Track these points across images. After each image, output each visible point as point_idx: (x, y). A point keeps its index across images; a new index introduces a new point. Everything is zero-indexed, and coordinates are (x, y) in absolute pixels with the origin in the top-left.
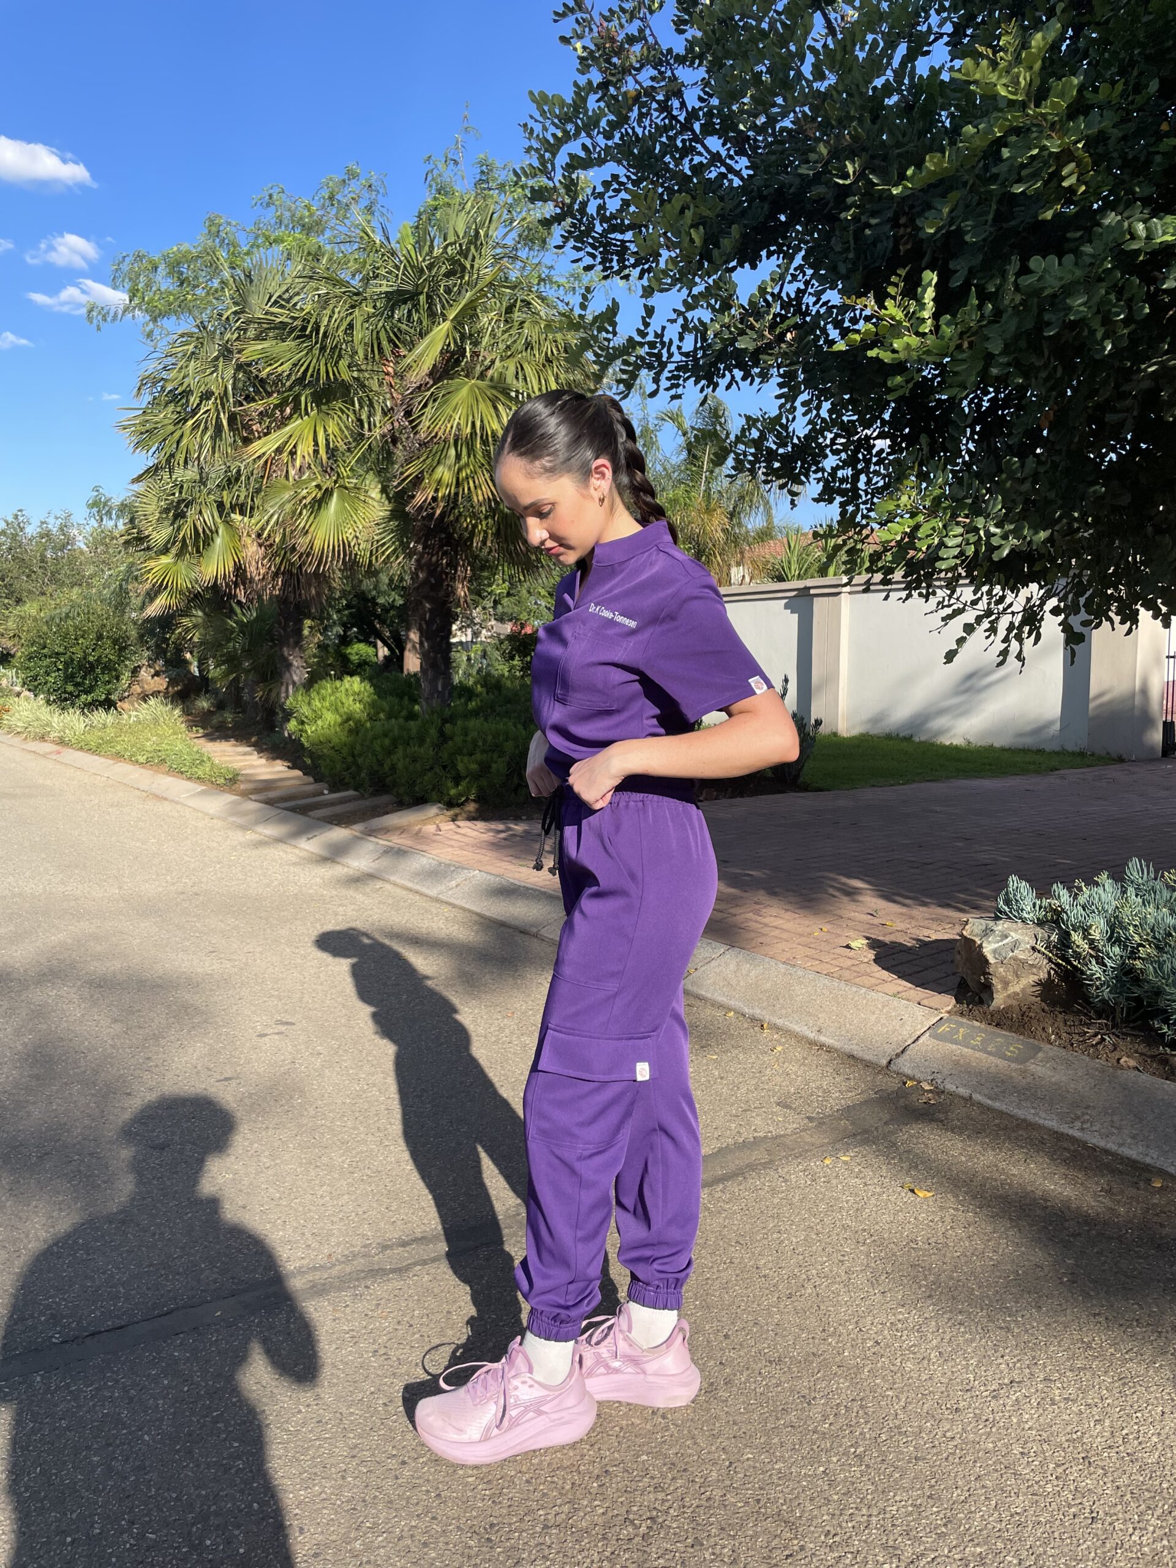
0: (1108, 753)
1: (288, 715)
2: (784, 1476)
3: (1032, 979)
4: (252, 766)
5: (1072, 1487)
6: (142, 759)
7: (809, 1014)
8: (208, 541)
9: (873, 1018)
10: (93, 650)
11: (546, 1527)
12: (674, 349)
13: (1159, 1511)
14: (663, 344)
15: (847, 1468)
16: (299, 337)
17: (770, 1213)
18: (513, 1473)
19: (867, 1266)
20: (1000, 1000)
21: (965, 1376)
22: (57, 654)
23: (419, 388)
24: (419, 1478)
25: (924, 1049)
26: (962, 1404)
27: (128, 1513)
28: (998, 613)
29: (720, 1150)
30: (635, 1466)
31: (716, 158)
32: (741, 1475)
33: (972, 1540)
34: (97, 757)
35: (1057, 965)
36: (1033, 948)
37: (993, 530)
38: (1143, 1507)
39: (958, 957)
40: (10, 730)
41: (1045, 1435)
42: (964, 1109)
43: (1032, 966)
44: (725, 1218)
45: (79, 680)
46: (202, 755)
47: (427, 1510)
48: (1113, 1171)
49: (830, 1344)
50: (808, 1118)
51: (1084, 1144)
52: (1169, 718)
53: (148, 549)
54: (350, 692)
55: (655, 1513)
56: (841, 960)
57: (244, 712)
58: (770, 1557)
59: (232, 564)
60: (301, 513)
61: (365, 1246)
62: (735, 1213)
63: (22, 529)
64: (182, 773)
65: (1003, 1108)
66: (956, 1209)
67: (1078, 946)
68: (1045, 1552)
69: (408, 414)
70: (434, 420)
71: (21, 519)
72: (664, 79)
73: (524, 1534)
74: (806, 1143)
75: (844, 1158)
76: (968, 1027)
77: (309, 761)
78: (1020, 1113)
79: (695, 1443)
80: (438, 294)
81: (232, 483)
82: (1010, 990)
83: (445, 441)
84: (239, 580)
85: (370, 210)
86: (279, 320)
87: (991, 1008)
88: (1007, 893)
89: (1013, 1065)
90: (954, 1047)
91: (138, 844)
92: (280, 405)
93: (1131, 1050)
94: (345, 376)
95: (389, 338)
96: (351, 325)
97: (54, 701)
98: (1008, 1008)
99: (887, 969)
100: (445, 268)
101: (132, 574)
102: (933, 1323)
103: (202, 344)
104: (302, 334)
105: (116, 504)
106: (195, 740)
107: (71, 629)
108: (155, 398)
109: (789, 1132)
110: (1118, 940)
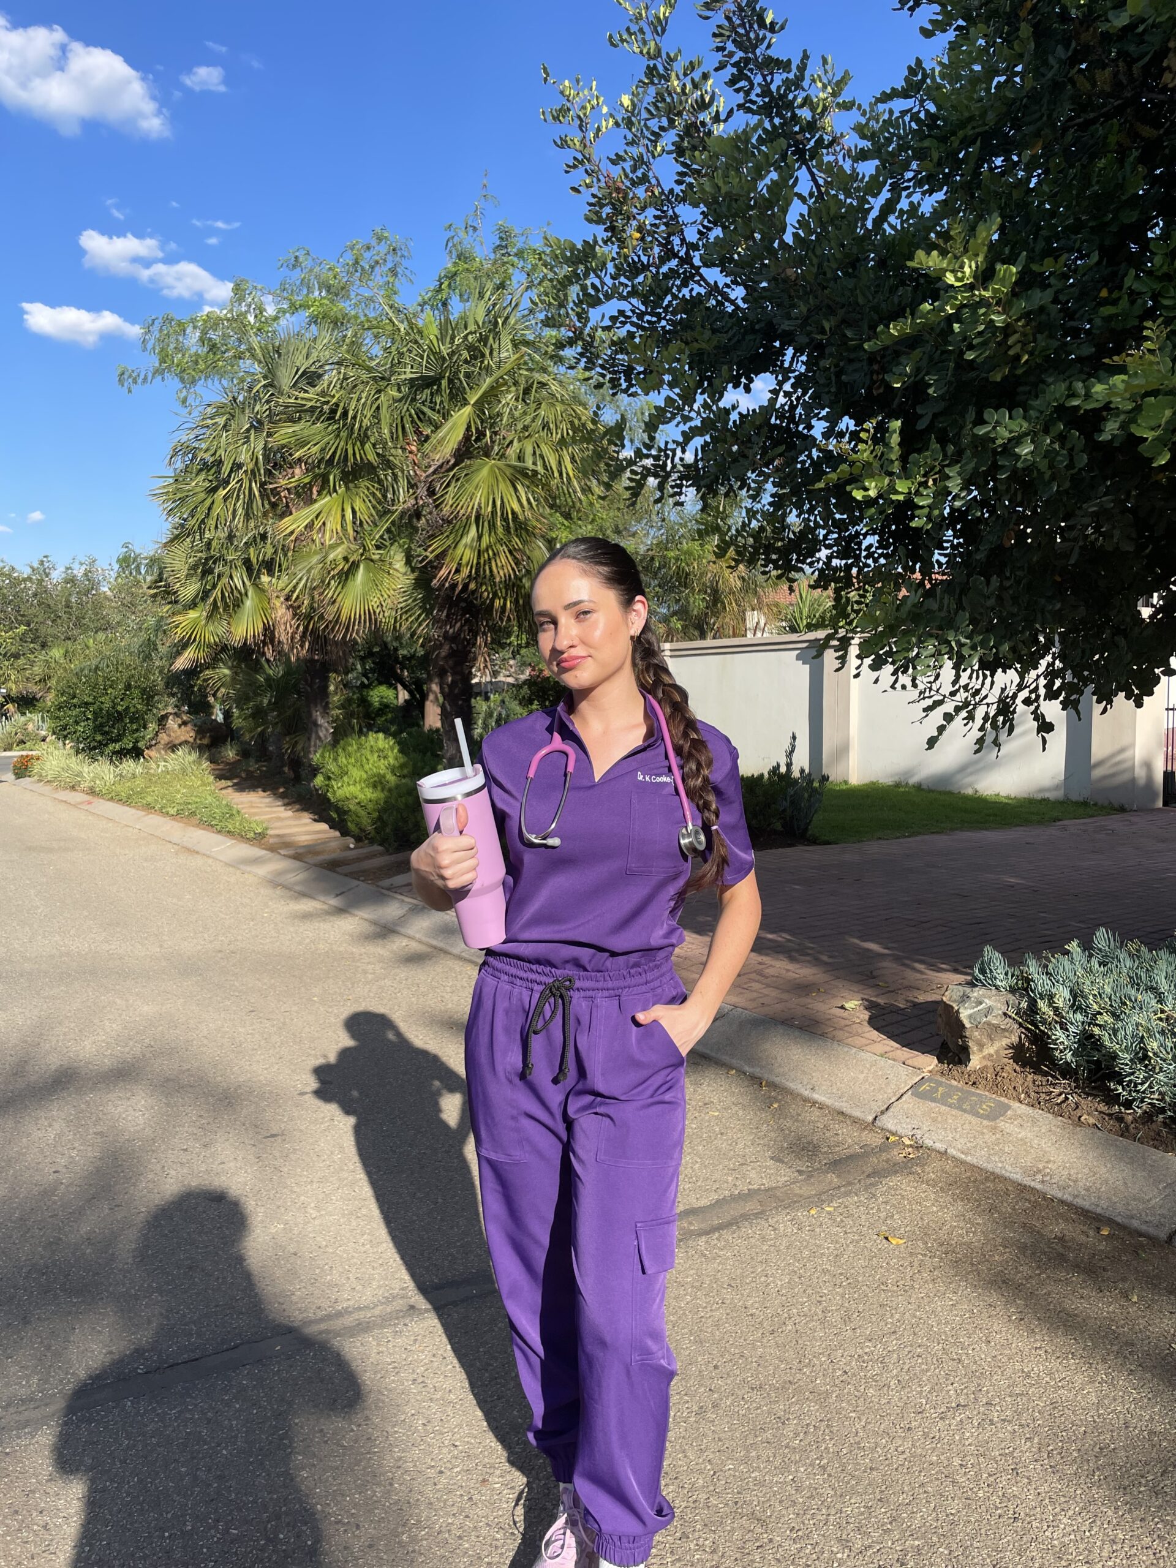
0: (1110, 803)
1: (315, 771)
2: (760, 1484)
3: (1005, 1042)
4: (279, 819)
5: (1000, 1493)
6: (172, 811)
7: (805, 1073)
8: (238, 604)
9: (862, 1077)
10: (122, 700)
12: (677, 460)
13: (1071, 1513)
15: (812, 1476)
16: (328, 419)
17: (760, 1259)
19: (842, 1306)
20: (976, 1062)
21: (919, 1400)
22: (87, 704)
23: (441, 466)
25: (906, 1106)
26: (914, 1424)
27: (214, 1513)
28: (976, 704)
29: (718, 1201)
31: (714, 289)
32: (723, 1482)
33: (912, 1535)
34: (127, 808)
35: (1027, 1029)
36: (1005, 1014)
37: (963, 640)
38: (1058, 1510)
39: (940, 1020)
40: (41, 779)
41: (982, 1450)
42: (940, 1163)
43: (1004, 1030)
44: (719, 1264)
45: (107, 729)
46: (230, 808)
47: (461, 1510)
48: (1067, 1220)
49: (805, 1373)
50: (798, 1171)
52: (1169, 768)
53: (176, 602)
54: (375, 749)
56: (834, 1020)
57: (269, 760)
58: (744, 1548)
59: (261, 625)
60: (329, 583)
61: (403, 1289)
62: (728, 1259)
63: (47, 575)
64: (212, 826)
65: (974, 1161)
66: (924, 1255)
67: (1044, 1013)
68: (972, 1545)
69: (431, 492)
70: (457, 497)
71: (47, 565)
72: (666, 217)
74: (796, 1195)
75: (828, 1209)
76: (947, 1085)
77: (335, 815)
78: (990, 1167)
80: (459, 379)
81: (258, 540)
82: (986, 1052)
83: (467, 519)
84: (268, 640)
85: (394, 272)
86: (310, 404)
87: (968, 1068)
88: (982, 963)
89: (985, 1122)
90: (933, 1104)
91: (175, 901)
92: (310, 483)
93: (1091, 1109)
94: (371, 457)
95: (413, 421)
96: (378, 408)
97: (83, 749)
98: (984, 1069)
99: (877, 1029)
100: (465, 354)
101: (160, 628)
102: (895, 1355)
103: (233, 416)
104: (334, 415)
105: (146, 558)
106: (224, 792)
107: (100, 679)
108: (187, 466)
109: (780, 1184)
110: (1080, 1008)
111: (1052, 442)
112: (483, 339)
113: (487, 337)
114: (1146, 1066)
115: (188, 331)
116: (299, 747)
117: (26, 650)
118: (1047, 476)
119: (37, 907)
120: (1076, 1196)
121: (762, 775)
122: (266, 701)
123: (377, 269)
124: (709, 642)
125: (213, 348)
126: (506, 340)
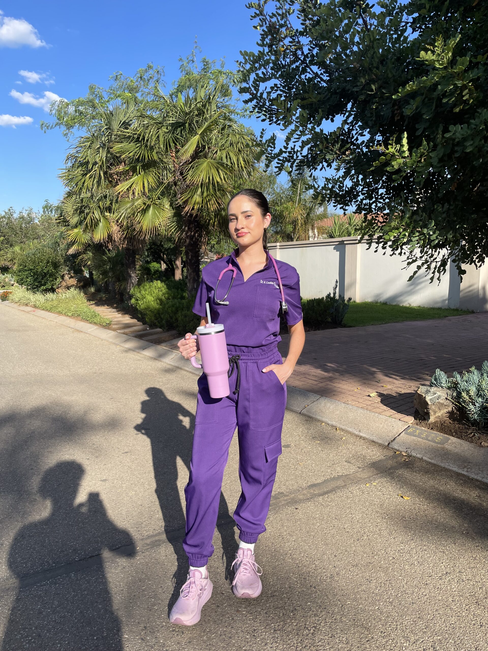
1: (131, 297)
2: (363, 610)
3: (446, 410)
4: (116, 317)
5: (472, 614)
6: (70, 314)
7: (356, 424)
8: (97, 224)
9: (381, 426)
10: (46, 268)
11: (275, 630)
14: (294, 152)
15: (387, 607)
16: (136, 141)
17: (347, 506)
18: (260, 610)
19: (387, 527)
20: (432, 419)
21: (429, 571)
22: (31, 269)
23: (186, 162)
24: (225, 612)
25: (402, 439)
26: (428, 582)
27: (116, 627)
28: (431, 262)
29: (325, 481)
30: (306, 607)
31: (316, 75)
32: (347, 610)
33: (436, 634)
34: (50, 313)
35: (456, 405)
36: (446, 398)
37: (431, 233)
40: (13, 301)
41: (461, 593)
42: (420, 463)
43: (446, 405)
44: (330, 509)
45: (40, 280)
46: (95, 313)
48: (480, 488)
49: (375, 559)
50: (358, 467)
51: (468, 478)
53: (68, 225)
54: (157, 287)
55: (315, 625)
56: (367, 401)
57: (109, 293)
58: (361, 641)
59: (106, 234)
60: (137, 215)
62: (333, 506)
63: (12, 215)
64: (87, 320)
65: (435, 462)
66: (420, 504)
67: (464, 398)
68: (464, 638)
69: (181, 174)
70: (192, 176)
71: (11, 211)
72: (295, 42)
73: (267, 633)
74: (358, 478)
75: (374, 484)
76: (420, 429)
77: (140, 316)
78: (442, 465)
79: (328, 598)
80: (193, 123)
81: (103, 198)
82: (437, 415)
83: (197, 185)
84: (109, 241)
86: (128, 135)
87: (429, 422)
88: (435, 376)
89: (439, 445)
90: (415, 438)
91: (74, 352)
92: (128, 170)
93: (485, 439)
94: (156, 158)
95: (174, 142)
96: (158, 137)
97: (30, 289)
98: (436, 422)
99: (385, 405)
100: (196, 112)
101: (62, 236)
102: (415, 550)
103: (93, 142)
104: (138, 140)
105: (55, 207)
106: (91, 306)
107: (36, 259)
108: (73, 164)
109: (351, 473)
110: (481, 395)
111: (481, 140)
112: (204, 106)
113: (206, 104)
116: (122, 287)
117: (4, 247)
119: (15, 355)
121: (323, 298)
122: (108, 267)
124: (295, 242)
125: (81, 114)
126: (214, 107)
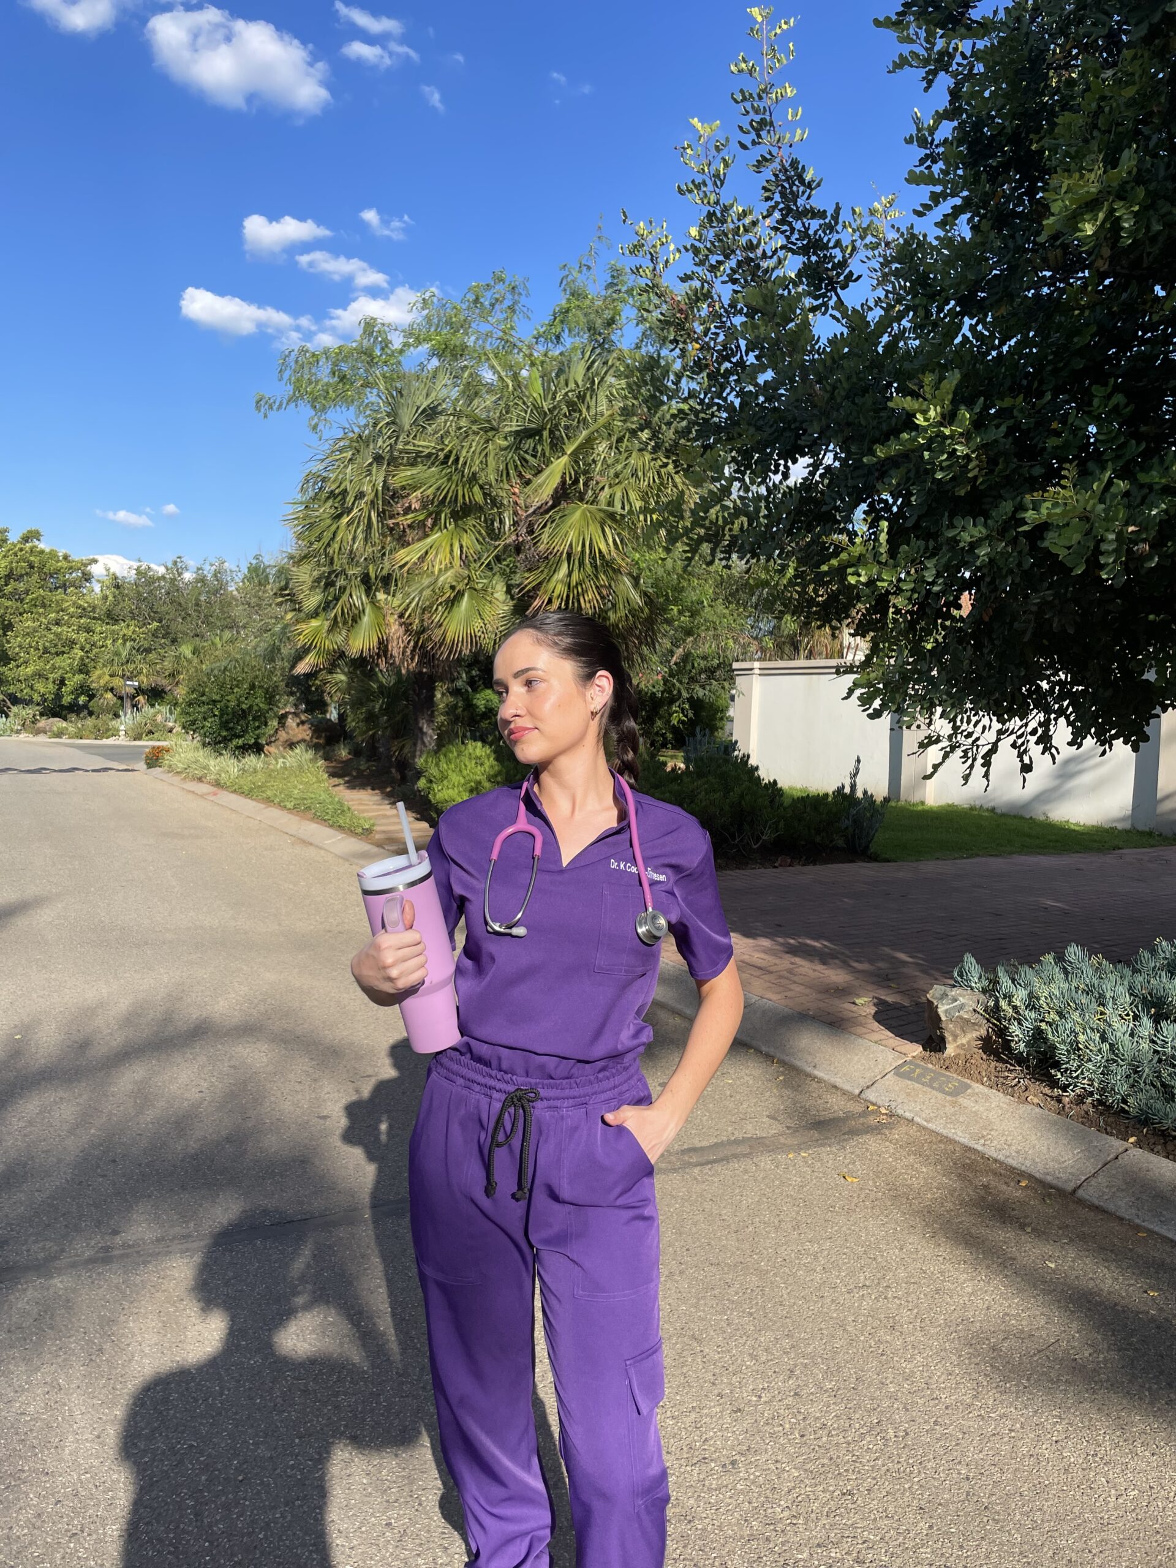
1: (419, 774)
3: (975, 1034)
6: (290, 805)
7: (813, 1053)
8: (356, 619)
9: (858, 1058)
10: (246, 699)
16: (443, 463)
17: (739, 1184)
20: (951, 1050)
22: (214, 702)
23: (540, 508)
25: (888, 1083)
34: (249, 801)
35: (994, 1024)
36: (975, 1010)
40: (171, 769)
42: (907, 1128)
43: (974, 1024)
44: (707, 1185)
45: (231, 725)
46: (342, 805)
49: (754, 1258)
50: (787, 1127)
53: (300, 611)
54: (473, 756)
56: (847, 1013)
57: (377, 761)
59: (376, 640)
60: (437, 608)
62: (714, 1183)
63: (180, 575)
64: (325, 820)
65: (934, 1127)
67: (1006, 1010)
69: (531, 532)
70: (552, 537)
71: (179, 565)
74: (779, 1143)
75: (804, 1154)
76: (923, 1067)
77: (432, 814)
78: (945, 1132)
80: (559, 431)
82: (959, 1042)
83: (560, 556)
84: (381, 653)
85: (512, 309)
86: (427, 451)
87: (944, 1055)
88: (961, 967)
89: (948, 1098)
90: (909, 1082)
91: (291, 886)
92: (424, 520)
93: (1037, 1091)
94: (479, 498)
95: (516, 467)
96: (486, 455)
97: (209, 743)
98: (957, 1056)
99: (879, 1022)
100: (565, 410)
101: (285, 635)
102: (826, 1252)
103: (358, 451)
104: (447, 460)
106: (337, 788)
107: (228, 679)
108: (316, 494)
109: (770, 1135)
110: (1034, 1007)
111: (1007, 545)
112: (582, 398)
113: (585, 395)
114: (1079, 1056)
115: (321, 363)
116: (406, 750)
117: (157, 646)
118: (1004, 572)
120: (1007, 1157)
121: (827, 795)
122: (377, 706)
123: (497, 306)
125: (343, 378)
